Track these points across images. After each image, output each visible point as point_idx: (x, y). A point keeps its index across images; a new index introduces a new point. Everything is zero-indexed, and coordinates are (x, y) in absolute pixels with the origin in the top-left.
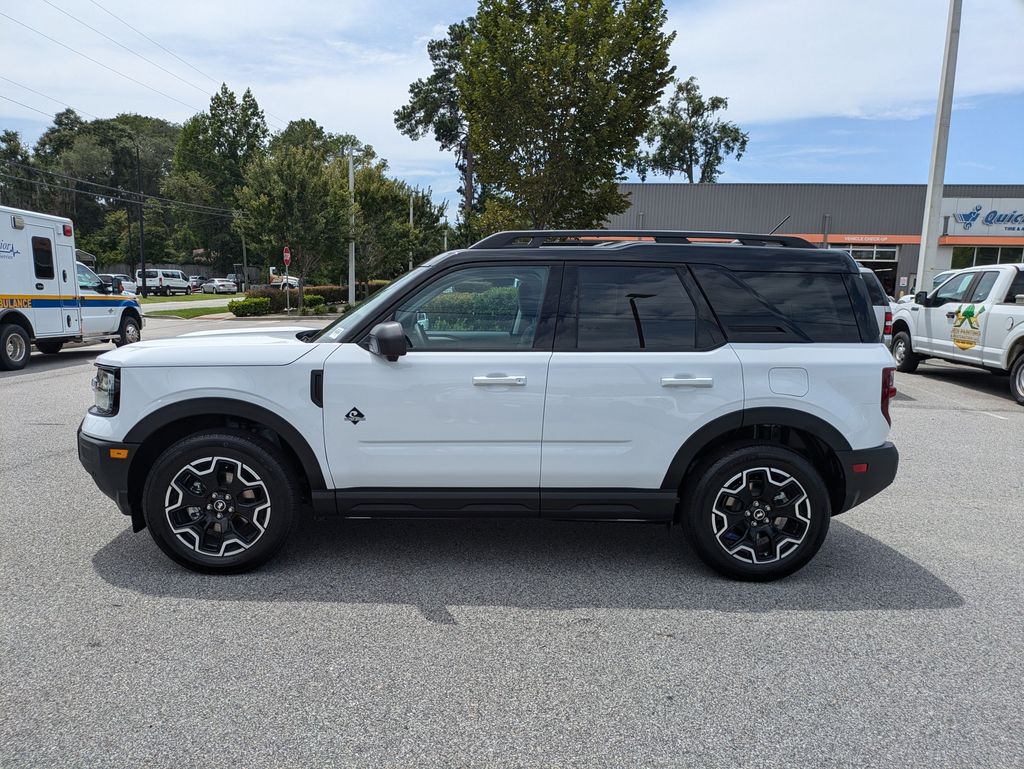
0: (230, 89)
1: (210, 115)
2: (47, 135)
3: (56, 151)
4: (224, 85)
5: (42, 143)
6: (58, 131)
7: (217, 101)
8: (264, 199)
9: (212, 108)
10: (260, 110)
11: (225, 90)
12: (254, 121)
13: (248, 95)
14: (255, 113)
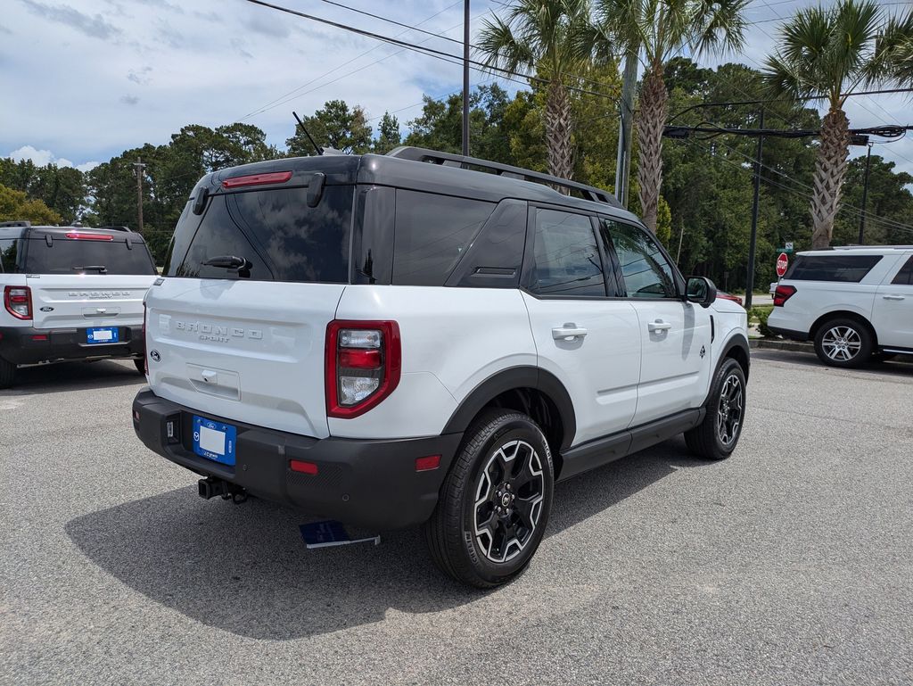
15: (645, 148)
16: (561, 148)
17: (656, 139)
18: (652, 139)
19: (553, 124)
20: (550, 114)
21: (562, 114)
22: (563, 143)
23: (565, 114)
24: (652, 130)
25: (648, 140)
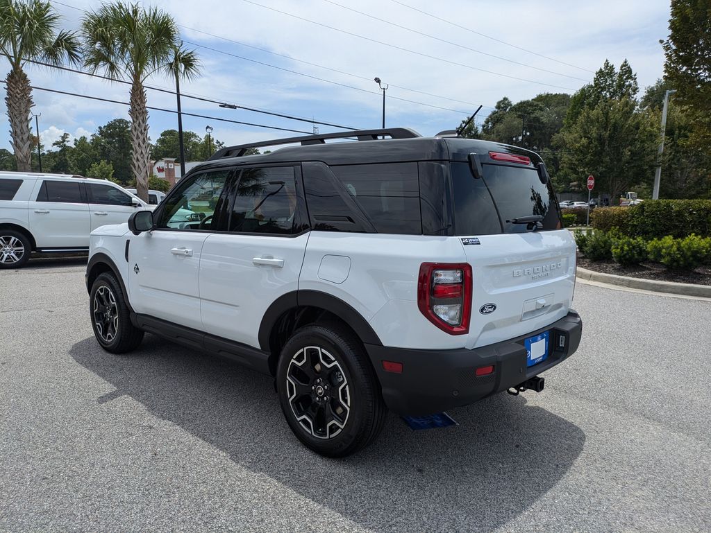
0: (611, 63)
1: (593, 85)
2: (490, 116)
3: (494, 125)
4: (607, 61)
5: (487, 122)
6: (497, 112)
7: (601, 74)
8: (584, 141)
9: (596, 80)
10: (633, 74)
11: (607, 64)
12: (627, 83)
13: (625, 64)
14: (630, 77)
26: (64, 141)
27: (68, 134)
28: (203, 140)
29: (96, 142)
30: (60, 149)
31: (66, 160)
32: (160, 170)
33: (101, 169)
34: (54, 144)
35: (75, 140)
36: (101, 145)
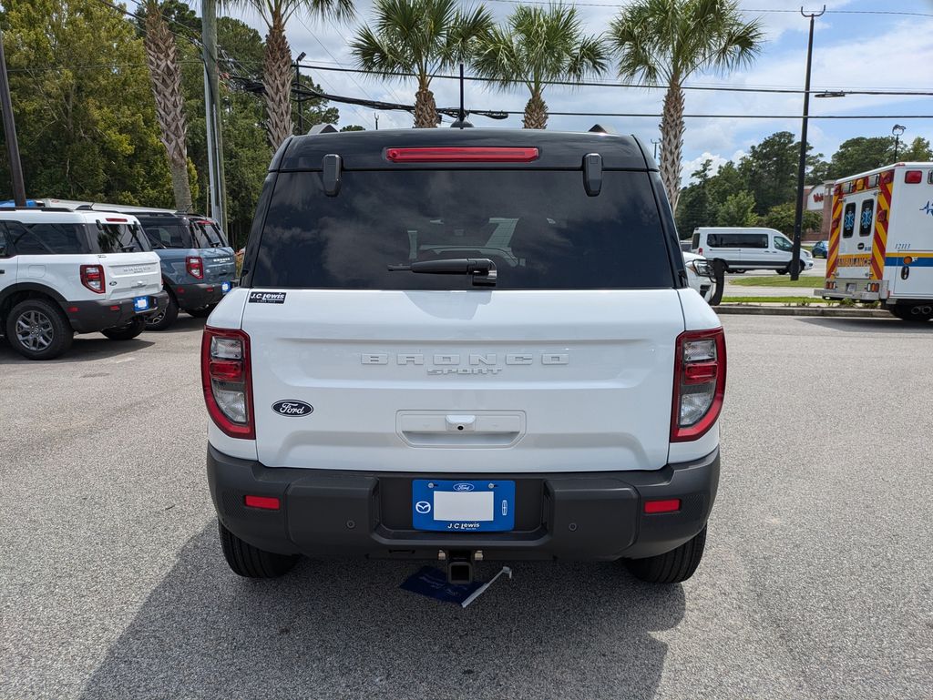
15: (275, 107)
16: (172, 95)
17: (285, 99)
18: (282, 98)
19: (158, 66)
20: (152, 53)
21: (169, 55)
22: (174, 90)
23: (172, 56)
24: (280, 88)
25: (278, 99)
26: (705, 170)
27: (711, 161)
28: (910, 147)
29: (746, 166)
30: (700, 180)
31: (705, 193)
32: (818, 199)
33: (738, 203)
34: (693, 175)
35: (720, 167)
36: (751, 170)
